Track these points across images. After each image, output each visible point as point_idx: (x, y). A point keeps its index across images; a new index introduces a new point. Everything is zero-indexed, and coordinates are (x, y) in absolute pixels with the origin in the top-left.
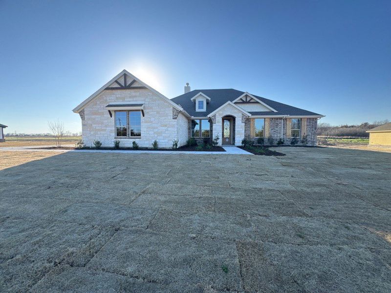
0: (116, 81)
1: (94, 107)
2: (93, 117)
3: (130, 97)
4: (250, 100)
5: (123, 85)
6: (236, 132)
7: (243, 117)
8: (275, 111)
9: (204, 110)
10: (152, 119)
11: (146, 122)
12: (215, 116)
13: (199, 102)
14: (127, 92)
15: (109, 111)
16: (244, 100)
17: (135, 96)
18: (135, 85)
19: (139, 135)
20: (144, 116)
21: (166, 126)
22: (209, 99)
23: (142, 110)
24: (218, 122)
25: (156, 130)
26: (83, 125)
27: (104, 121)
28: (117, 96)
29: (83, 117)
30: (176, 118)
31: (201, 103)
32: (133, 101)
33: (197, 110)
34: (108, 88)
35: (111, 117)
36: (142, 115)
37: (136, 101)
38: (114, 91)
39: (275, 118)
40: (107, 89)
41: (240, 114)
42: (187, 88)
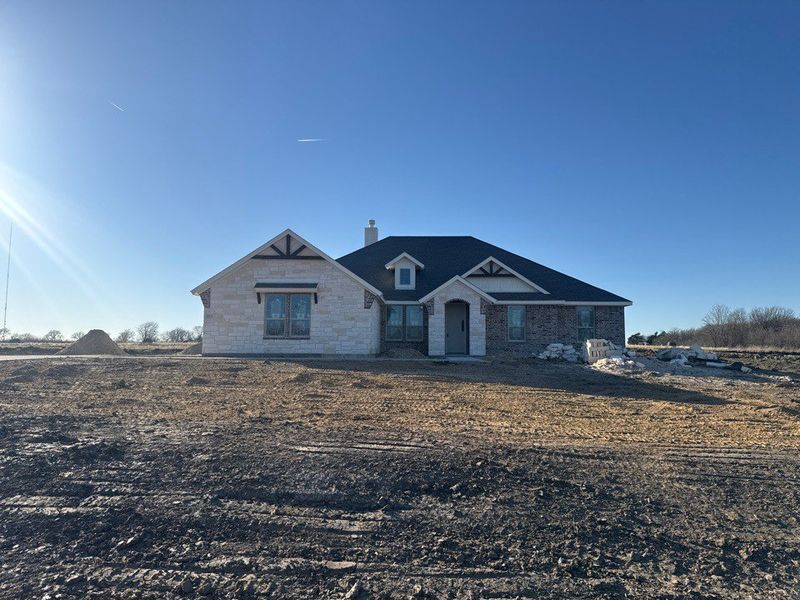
0: (273, 247)
1: (230, 285)
2: (228, 302)
3: (294, 272)
4: (498, 271)
5: (285, 253)
6: (471, 330)
7: (482, 304)
8: (545, 292)
9: (412, 286)
10: (331, 308)
11: (320, 312)
12: (432, 301)
13: (402, 270)
14: (290, 264)
15: (258, 294)
16: (487, 269)
17: (303, 271)
18: (304, 253)
19: (307, 332)
20: (316, 302)
21: (353, 319)
22: (422, 266)
23: (315, 294)
24: (438, 312)
25: (335, 326)
26: (207, 316)
27: (246, 310)
28: (272, 269)
29: (206, 302)
30: (369, 307)
31: (405, 274)
32: (300, 278)
33: (398, 286)
34: (258, 257)
35: (259, 303)
36: (313, 301)
37: (304, 278)
38: (266, 261)
39: (544, 306)
40: (256, 257)
41: (478, 299)
42: (371, 231)
